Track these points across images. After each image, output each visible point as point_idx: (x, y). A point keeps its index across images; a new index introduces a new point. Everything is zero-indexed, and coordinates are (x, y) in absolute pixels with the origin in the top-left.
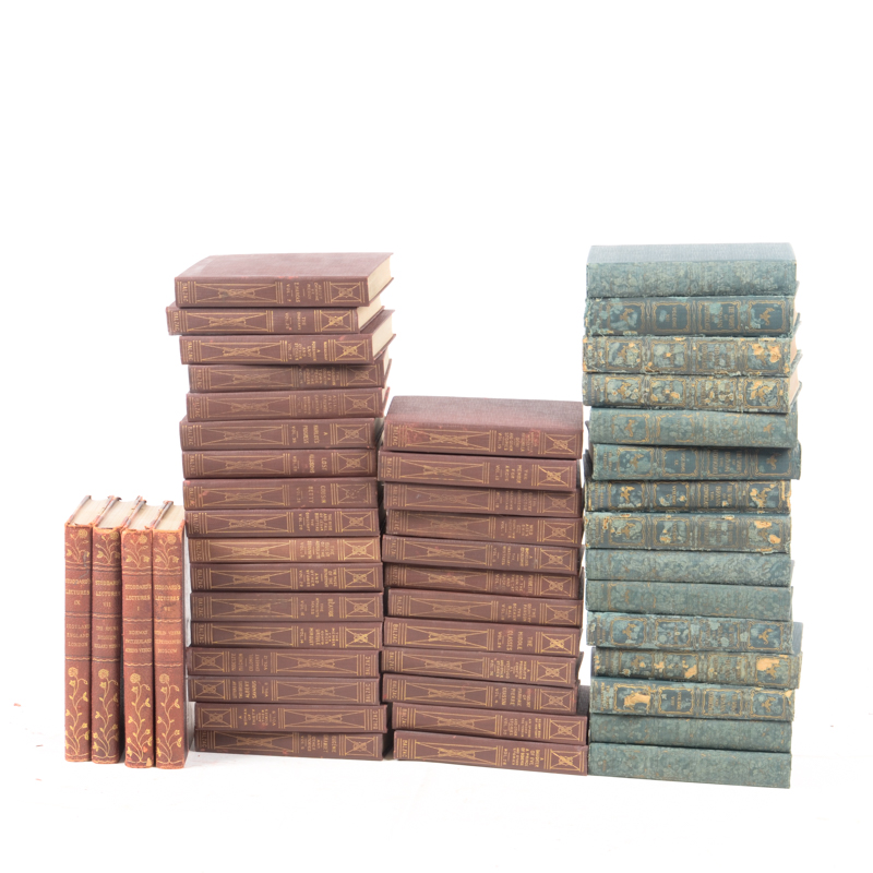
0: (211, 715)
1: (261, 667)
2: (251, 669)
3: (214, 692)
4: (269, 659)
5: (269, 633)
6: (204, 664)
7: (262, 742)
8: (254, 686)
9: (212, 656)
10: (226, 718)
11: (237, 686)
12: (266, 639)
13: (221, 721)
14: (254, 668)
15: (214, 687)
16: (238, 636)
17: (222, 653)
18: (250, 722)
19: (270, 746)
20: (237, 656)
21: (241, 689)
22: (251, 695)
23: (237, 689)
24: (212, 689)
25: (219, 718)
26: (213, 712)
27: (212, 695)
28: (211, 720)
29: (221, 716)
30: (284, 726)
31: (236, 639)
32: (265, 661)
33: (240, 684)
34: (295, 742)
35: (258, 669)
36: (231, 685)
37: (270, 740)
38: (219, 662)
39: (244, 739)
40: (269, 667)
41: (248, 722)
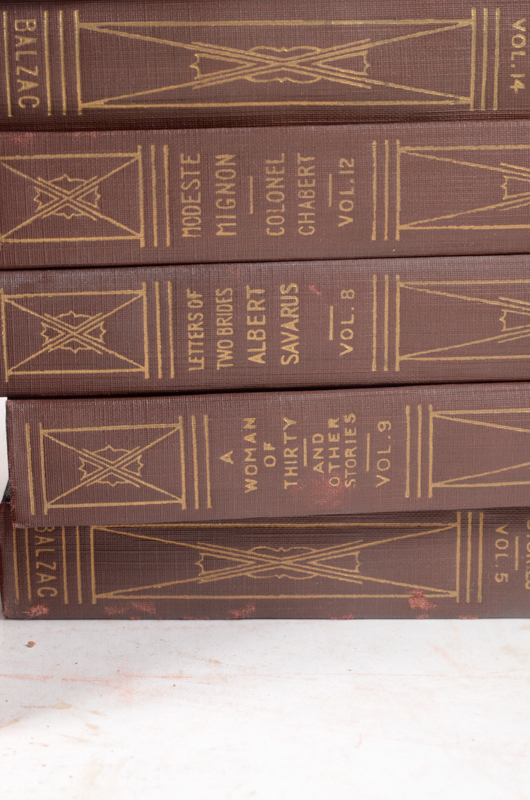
0: (86, 455)
1: (325, 216)
2: (274, 226)
3: (97, 345)
4: (362, 172)
5: (362, 48)
6: (43, 211)
7: (315, 563)
8: (289, 310)
9: (83, 170)
10: (159, 465)
11: (209, 310)
12: (344, 77)
13: (135, 480)
14: (291, 220)
15: (97, 321)
16: (208, 65)
17: (135, 153)
18: (270, 477)
19: (354, 575)
20: (207, 169)
21: (224, 327)
22: (274, 352)
23: (209, 326)
24: (87, 334)
25: (124, 467)
26: (94, 442)
27: (87, 359)
28: (88, 480)
29: (136, 455)
30: (425, 488)
31: (203, 81)
32: (341, 182)
33: (223, 302)
34: (465, 555)
35: (307, 227)
36: (180, 307)
37: (353, 549)
38: (117, 198)
39: (230, 553)
40: (361, 213)
41: (263, 474)
